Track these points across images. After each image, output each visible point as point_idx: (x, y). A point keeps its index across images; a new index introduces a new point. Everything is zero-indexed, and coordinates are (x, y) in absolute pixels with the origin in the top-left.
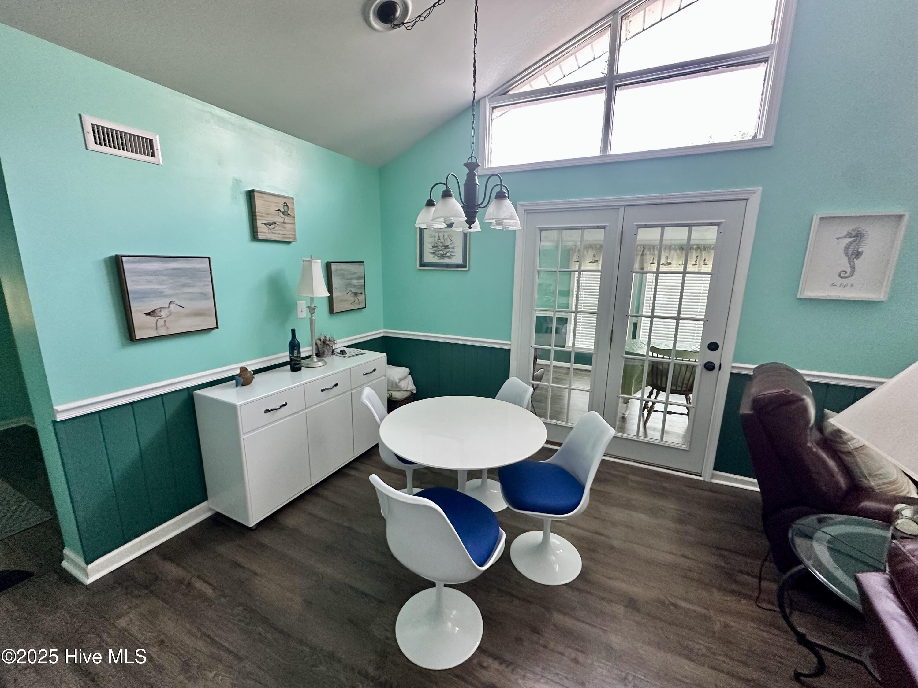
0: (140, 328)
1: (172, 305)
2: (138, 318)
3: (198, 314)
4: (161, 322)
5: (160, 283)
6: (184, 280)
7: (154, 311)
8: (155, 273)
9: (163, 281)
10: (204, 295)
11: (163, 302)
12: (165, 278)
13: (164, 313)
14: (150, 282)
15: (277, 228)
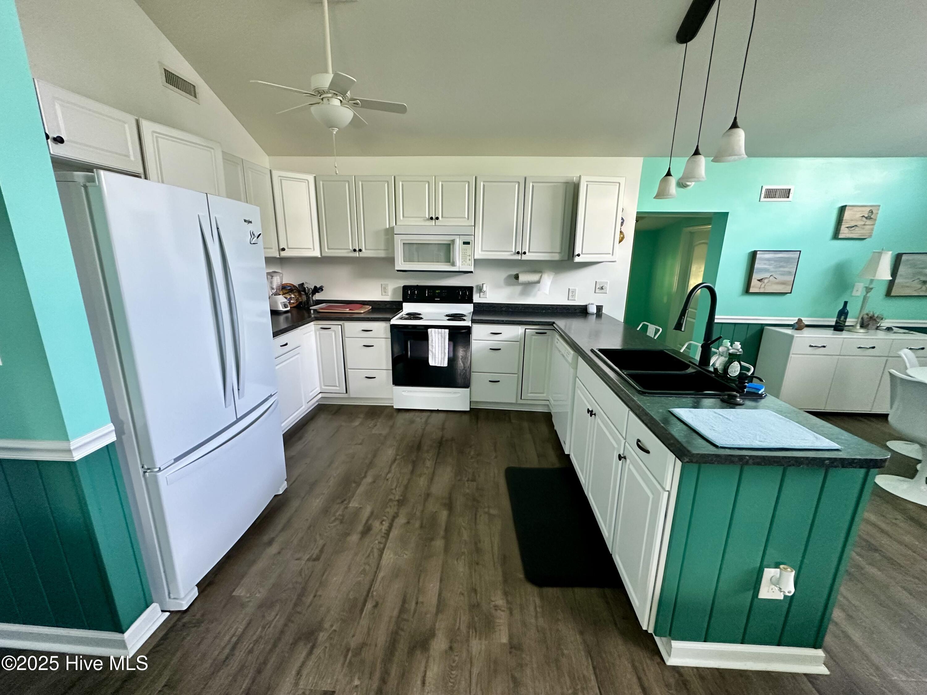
0: (753, 287)
1: (771, 277)
2: (754, 282)
3: (783, 283)
4: (763, 286)
5: (770, 265)
6: (782, 264)
7: (762, 279)
8: (768, 260)
9: (772, 264)
10: (789, 273)
11: (767, 275)
12: (773, 262)
13: (766, 281)
14: (765, 264)
15: (856, 229)
